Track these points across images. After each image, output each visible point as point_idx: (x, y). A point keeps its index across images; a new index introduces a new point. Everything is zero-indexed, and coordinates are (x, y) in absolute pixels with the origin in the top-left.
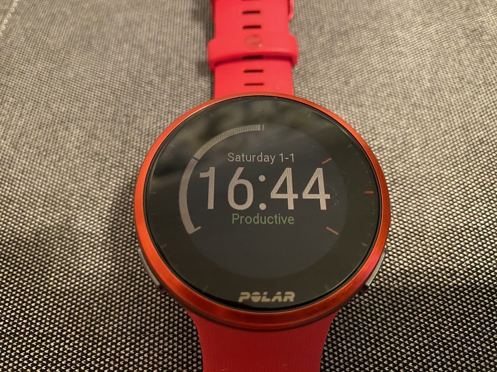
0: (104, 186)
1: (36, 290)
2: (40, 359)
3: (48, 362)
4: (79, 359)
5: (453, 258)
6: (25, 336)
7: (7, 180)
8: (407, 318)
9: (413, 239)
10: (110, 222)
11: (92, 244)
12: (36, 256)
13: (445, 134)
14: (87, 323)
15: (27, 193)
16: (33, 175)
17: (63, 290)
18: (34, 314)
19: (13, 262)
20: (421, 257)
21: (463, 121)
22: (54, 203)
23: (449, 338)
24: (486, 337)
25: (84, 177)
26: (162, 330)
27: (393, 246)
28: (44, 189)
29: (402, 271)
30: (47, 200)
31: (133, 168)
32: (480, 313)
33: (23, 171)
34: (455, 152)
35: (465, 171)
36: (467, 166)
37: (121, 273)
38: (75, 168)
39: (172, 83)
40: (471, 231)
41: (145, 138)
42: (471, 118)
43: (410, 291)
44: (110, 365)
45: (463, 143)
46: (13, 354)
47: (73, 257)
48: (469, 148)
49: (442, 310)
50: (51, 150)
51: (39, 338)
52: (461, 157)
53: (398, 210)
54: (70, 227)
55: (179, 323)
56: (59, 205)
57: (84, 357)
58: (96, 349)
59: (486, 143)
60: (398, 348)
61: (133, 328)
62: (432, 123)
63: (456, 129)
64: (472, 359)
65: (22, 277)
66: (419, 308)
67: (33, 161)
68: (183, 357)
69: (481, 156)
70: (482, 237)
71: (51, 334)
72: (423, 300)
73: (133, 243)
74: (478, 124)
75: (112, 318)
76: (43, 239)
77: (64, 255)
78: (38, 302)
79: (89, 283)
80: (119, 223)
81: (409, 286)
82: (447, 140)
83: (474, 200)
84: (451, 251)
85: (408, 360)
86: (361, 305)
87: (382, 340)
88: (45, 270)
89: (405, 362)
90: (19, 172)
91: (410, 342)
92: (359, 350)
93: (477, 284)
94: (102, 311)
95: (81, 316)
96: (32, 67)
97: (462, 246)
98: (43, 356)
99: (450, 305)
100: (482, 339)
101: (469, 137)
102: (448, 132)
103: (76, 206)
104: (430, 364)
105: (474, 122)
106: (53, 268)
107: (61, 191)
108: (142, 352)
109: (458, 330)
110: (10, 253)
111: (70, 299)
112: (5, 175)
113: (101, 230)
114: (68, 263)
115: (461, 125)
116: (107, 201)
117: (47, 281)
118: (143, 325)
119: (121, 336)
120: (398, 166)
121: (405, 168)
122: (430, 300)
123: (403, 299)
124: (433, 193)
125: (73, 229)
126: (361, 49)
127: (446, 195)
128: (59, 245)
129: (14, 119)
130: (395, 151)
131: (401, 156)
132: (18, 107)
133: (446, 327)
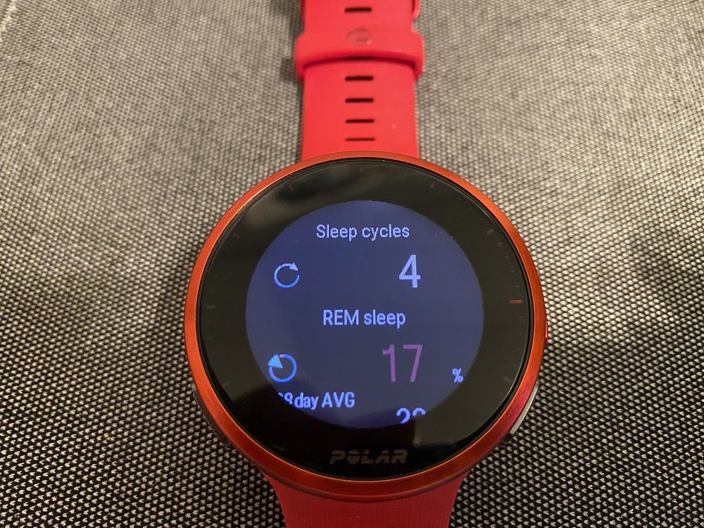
0: (165, 219)
1: (67, 357)
2: (70, 450)
3: (81, 454)
4: (122, 453)
5: (641, 352)
6: (50, 417)
7: (30, 201)
8: (572, 429)
9: (590, 321)
10: (172, 269)
11: (146, 299)
12: (68, 309)
13: (646, 178)
14: (135, 406)
15: (56, 221)
16: (66, 196)
17: (104, 359)
18: (63, 389)
19: (36, 315)
20: (598, 347)
21: (673, 161)
22: (94, 238)
23: (626, 460)
24: (676, 461)
25: (137, 203)
27: (561, 330)
28: (82, 216)
29: (570, 365)
30: (85, 233)
31: (207, 196)
32: (671, 429)
33: (52, 188)
34: (657, 205)
35: (669, 233)
36: (673, 225)
38: (124, 190)
39: (266, 79)
40: (670, 317)
41: (225, 155)
42: (685, 158)
43: (579, 392)
44: (165, 465)
45: (670, 193)
46: (33, 440)
47: (119, 314)
48: (678, 201)
49: (620, 421)
50: (92, 162)
51: (69, 422)
52: (665, 213)
53: (572, 281)
54: (115, 273)
56: (102, 241)
57: (130, 451)
58: (146, 441)
60: (556, 468)
62: (629, 162)
63: (663, 172)
64: (654, 489)
65: (48, 337)
66: (589, 416)
67: (67, 175)
69: (693, 213)
70: (684, 326)
71: (86, 416)
72: (596, 406)
74: (694, 166)
75: (169, 401)
76: (78, 287)
78: (69, 373)
79: (139, 352)
80: (184, 272)
81: (578, 385)
82: (648, 187)
83: (678, 274)
84: (640, 342)
85: (568, 484)
87: (535, 456)
88: (80, 330)
89: (564, 486)
90: (47, 191)
91: (573, 461)
92: (504, 467)
93: (671, 389)
94: (156, 391)
95: (126, 396)
96: (67, 40)
97: (656, 336)
98: (74, 446)
99: (631, 415)
100: (670, 464)
101: (679, 184)
102: (651, 176)
103: (125, 244)
104: (597, 491)
105: (689, 164)
107: (104, 221)
108: (208, 450)
109: (639, 449)
110: (32, 304)
111: (113, 372)
112: (27, 194)
113: (159, 280)
114: (111, 323)
115: (669, 167)
116: (169, 240)
117: (82, 345)
119: (181, 426)
120: (576, 219)
121: (585, 222)
122: (605, 407)
123: (568, 402)
124: (622, 261)
125: (120, 276)
126: (538, 47)
127: (639, 264)
128: (100, 297)
129: (40, 114)
130: (574, 197)
131: (581, 205)
132: (46, 98)
133: (623, 445)
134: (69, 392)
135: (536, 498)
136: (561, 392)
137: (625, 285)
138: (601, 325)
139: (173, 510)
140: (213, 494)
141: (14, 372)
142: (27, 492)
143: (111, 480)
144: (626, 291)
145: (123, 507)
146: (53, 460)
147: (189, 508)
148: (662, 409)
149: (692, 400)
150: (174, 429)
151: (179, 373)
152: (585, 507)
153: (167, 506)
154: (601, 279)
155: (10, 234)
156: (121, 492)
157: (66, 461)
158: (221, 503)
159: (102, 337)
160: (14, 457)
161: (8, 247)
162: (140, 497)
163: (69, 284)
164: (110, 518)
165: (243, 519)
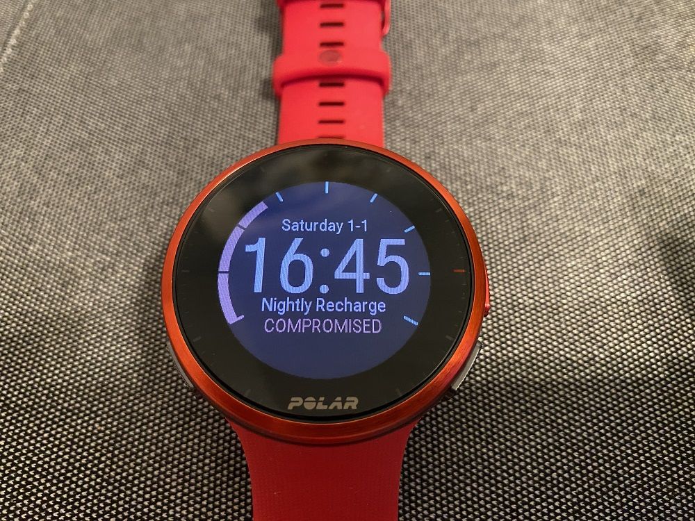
0: (153, 228)
1: (61, 354)
2: (64, 439)
3: (73, 443)
4: (112, 441)
5: (593, 338)
6: (45, 410)
7: (28, 214)
8: (529, 411)
9: (544, 312)
11: (134, 300)
12: (62, 311)
13: (595, 180)
14: (123, 398)
15: (52, 232)
16: (61, 210)
17: (95, 356)
18: (57, 384)
19: (33, 318)
20: (553, 335)
21: (620, 164)
22: (87, 246)
23: (580, 438)
24: (627, 438)
25: (127, 214)
27: (518, 320)
28: (76, 227)
29: (527, 352)
30: (79, 242)
32: (621, 409)
33: (49, 202)
34: (606, 205)
35: (617, 230)
36: (621, 223)
38: (115, 203)
39: (245, 99)
40: (619, 306)
41: (207, 169)
42: (631, 162)
43: (535, 377)
44: (151, 451)
45: (618, 194)
46: (29, 431)
47: (110, 315)
48: (625, 201)
49: (574, 403)
50: (85, 178)
51: (62, 414)
52: (613, 212)
53: (527, 275)
54: (106, 277)
56: (94, 249)
57: (119, 439)
58: (134, 430)
59: (647, 195)
60: (515, 447)
61: (181, 406)
62: (580, 166)
63: (611, 175)
64: (607, 465)
66: (545, 399)
69: (640, 211)
70: (632, 314)
71: (78, 408)
72: (551, 389)
74: (640, 169)
75: (155, 393)
76: (72, 291)
77: (98, 312)
78: (63, 369)
81: (534, 370)
82: (598, 189)
83: (626, 267)
84: (591, 329)
85: (526, 462)
86: (472, 391)
87: (495, 436)
88: (73, 330)
89: (522, 464)
90: (44, 205)
91: (531, 440)
92: (466, 447)
93: (621, 372)
94: (143, 384)
95: (116, 389)
96: (64, 69)
97: (606, 324)
98: (66, 436)
99: (584, 396)
100: (622, 441)
101: (625, 186)
102: (600, 178)
103: (115, 251)
104: (554, 468)
108: (191, 437)
110: (29, 307)
111: (103, 367)
112: (25, 208)
113: (146, 283)
114: (102, 323)
115: (617, 171)
116: (156, 247)
117: (76, 344)
119: (165, 415)
120: (531, 219)
121: (540, 222)
122: (560, 390)
123: (525, 386)
124: (574, 256)
125: (111, 280)
126: (495, 65)
127: (590, 258)
128: (92, 300)
129: (38, 136)
130: (529, 199)
131: (535, 206)
132: (44, 121)
133: (577, 424)
135: (497, 475)
137: (577, 278)
139: (158, 493)
140: (196, 478)
141: (12, 369)
142: (23, 479)
143: (101, 466)
144: (578, 283)
145: (111, 491)
146: (48, 449)
147: (173, 490)
149: (640, 382)
150: (159, 418)
151: (165, 366)
152: (542, 482)
153: (153, 490)
154: (554, 273)
155: (10, 244)
156: (110, 477)
157: (60, 449)
158: (203, 485)
159: (94, 336)
160: (11, 447)
161: (8, 257)
162: (128, 482)
163: (64, 289)
164: (100, 501)
165: (223, 500)
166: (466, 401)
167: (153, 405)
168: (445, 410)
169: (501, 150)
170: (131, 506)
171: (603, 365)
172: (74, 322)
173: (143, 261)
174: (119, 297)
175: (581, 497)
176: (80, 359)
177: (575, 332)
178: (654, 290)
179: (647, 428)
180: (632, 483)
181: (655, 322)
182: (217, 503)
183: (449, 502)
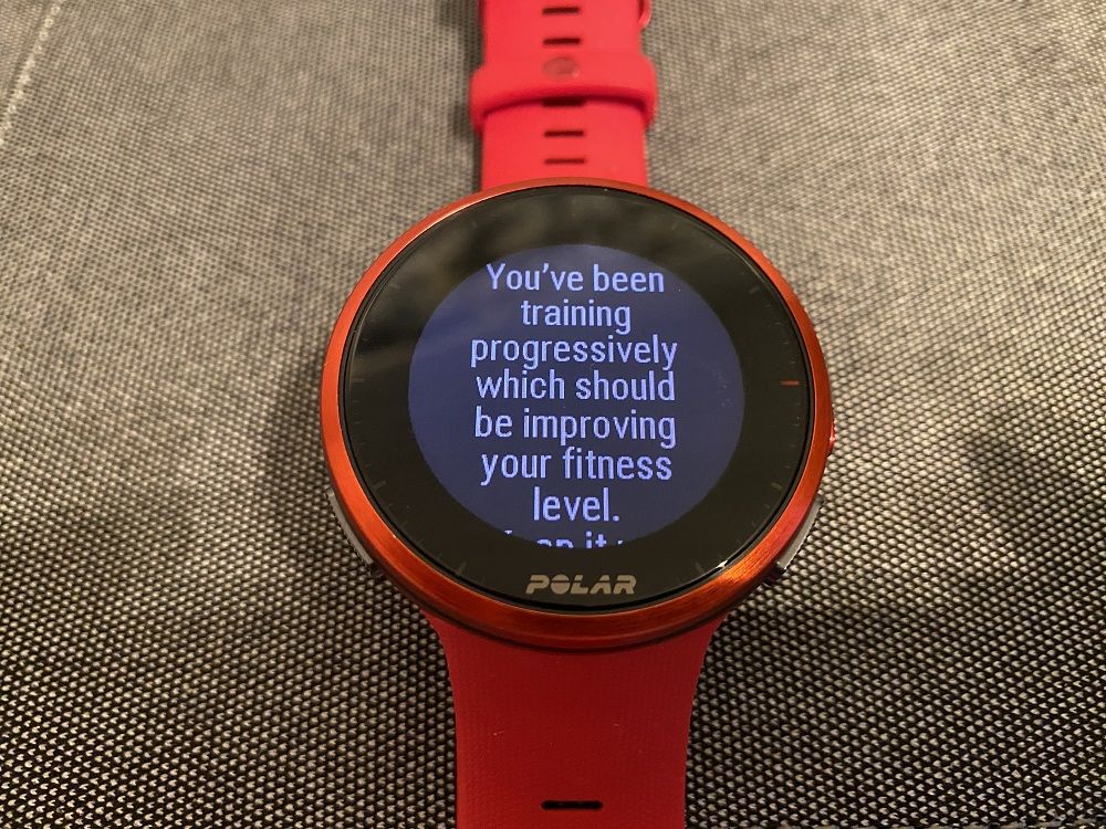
0: (260, 369)
2: (134, 710)
3: (150, 716)
4: (210, 711)
5: (968, 522)
6: (103, 665)
7: (62, 355)
8: (871, 642)
9: (889, 482)
11: (235, 486)
12: (123, 507)
13: (963, 268)
14: (225, 642)
15: (101, 382)
16: (113, 345)
17: (178, 576)
18: (121, 623)
19: (78, 519)
21: (1002, 241)
22: (157, 403)
23: (953, 681)
24: (1028, 679)
25: (217, 349)
26: (375, 657)
27: (847, 496)
28: (137, 373)
29: (864, 547)
30: (143, 396)
31: (319, 333)
32: (1018, 633)
33: (94, 334)
34: (982, 307)
36: (1007, 335)
37: (294, 543)
38: (198, 331)
39: (398, 158)
41: (342, 272)
42: (1020, 236)
43: (879, 586)
44: (273, 725)
45: (1001, 289)
46: (80, 700)
47: (198, 511)
49: (942, 625)
50: (149, 293)
51: (130, 670)
52: (994, 318)
53: (861, 424)
54: (189, 450)
55: (411, 642)
56: (168, 406)
57: (221, 706)
58: (244, 691)
59: (1048, 288)
60: (849, 699)
61: (317, 652)
62: (938, 246)
63: (989, 258)
64: (998, 723)
65: (96, 549)
66: (895, 621)
67: (114, 315)
68: (418, 711)
69: (1038, 315)
70: (1031, 480)
71: (155, 661)
72: (904, 606)
73: (319, 483)
74: (1035, 248)
75: (275, 632)
76: (136, 475)
77: (179, 507)
78: (129, 599)
79: (229, 563)
80: (290, 444)
81: (877, 576)
82: (968, 282)
84: (965, 508)
85: (868, 722)
86: (778, 613)
87: (818, 684)
88: (142, 536)
89: (863, 726)
90: (85, 339)
92: (772, 702)
93: (1016, 574)
95: (213, 628)
96: (107, 121)
97: (989, 498)
98: (139, 704)
99: (958, 615)
100: (1020, 685)
102: (971, 265)
103: (202, 409)
105: (1026, 244)
106: (157, 532)
107: (171, 377)
108: (335, 700)
109: (972, 665)
111: (192, 594)
112: (57, 345)
113: (253, 457)
115: (997, 251)
116: (266, 399)
117: (146, 558)
118: (338, 646)
119: (293, 667)
120: (862, 334)
121: (877, 338)
122: (919, 606)
123: (864, 602)
124: (934, 391)
125: (197, 455)
126: (796, 87)
127: (960, 394)
128: (169, 487)
129: (72, 228)
130: (859, 302)
131: (869, 313)
132: (79, 205)
133: (948, 660)
134: (129, 627)
135: (823, 745)
136: (853, 588)
138: (907, 486)
139: (288, 791)
140: (345, 764)
141: (47, 602)
142: (73, 775)
143: (196, 750)
144: (941, 435)
145: (213, 790)
146: (110, 726)
147: (311, 785)
148: (1004, 604)
149: (1047, 589)
150: (283, 672)
151: (289, 589)
152: (896, 754)
153: (278, 785)
154: (903, 419)
155: (35, 403)
156: (210, 768)
157: (129, 727)
158: (358, 776)
159: (174, 545)
160: (53, 725)
161: (33, 424)
163: (123, 472)
164: (196, 806)
165: (390, 798)
166: (770, 628)
167: (273, 652)
168: (737, 644)
169: (810, 225)
170: (246, 813)
171: (986, 565)
172: (142, 523)
173: (246, 423)
174: (211, 482)
175: (958, 775)
176: (155, 581)
177: (940, 512)
178: (1064, 441)
179: (1060, 663)
180: (1039, 751)
181: (1068, 493)
182: (381, 803)
183: (748, 790)
